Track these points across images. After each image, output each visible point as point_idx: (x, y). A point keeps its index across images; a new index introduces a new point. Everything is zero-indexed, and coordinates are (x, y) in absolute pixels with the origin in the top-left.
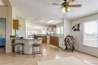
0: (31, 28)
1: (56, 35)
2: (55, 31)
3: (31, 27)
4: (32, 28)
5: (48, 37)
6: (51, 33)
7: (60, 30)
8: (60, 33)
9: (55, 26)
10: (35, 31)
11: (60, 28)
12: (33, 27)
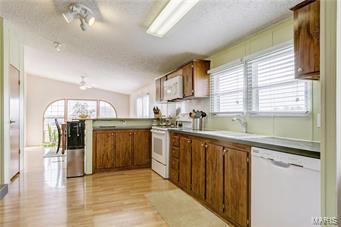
0: (78, 86)
1: (209, 120)
2: (207, 98)
3: (78, 81)
4: (83, 88)
5: (162, 138)
6: (178, 111)
7: (241, 85)
8: (241, 108)
9: (205, 65)
10: (102, 104)
11: (241, 71)
12: (85, 80)
